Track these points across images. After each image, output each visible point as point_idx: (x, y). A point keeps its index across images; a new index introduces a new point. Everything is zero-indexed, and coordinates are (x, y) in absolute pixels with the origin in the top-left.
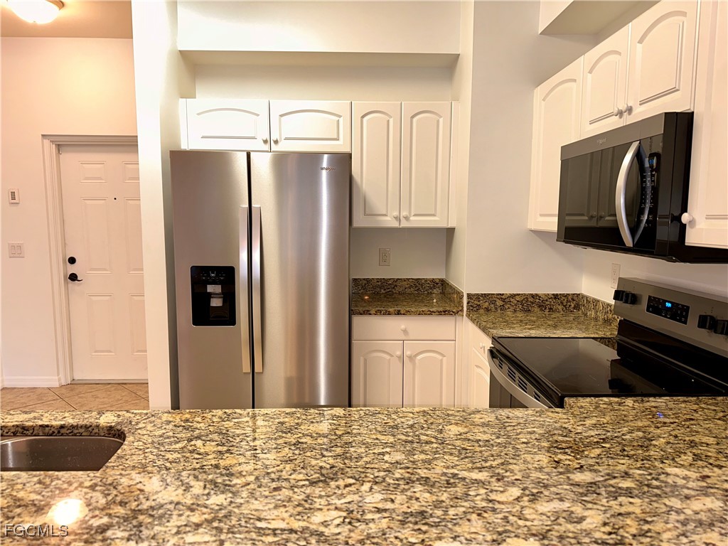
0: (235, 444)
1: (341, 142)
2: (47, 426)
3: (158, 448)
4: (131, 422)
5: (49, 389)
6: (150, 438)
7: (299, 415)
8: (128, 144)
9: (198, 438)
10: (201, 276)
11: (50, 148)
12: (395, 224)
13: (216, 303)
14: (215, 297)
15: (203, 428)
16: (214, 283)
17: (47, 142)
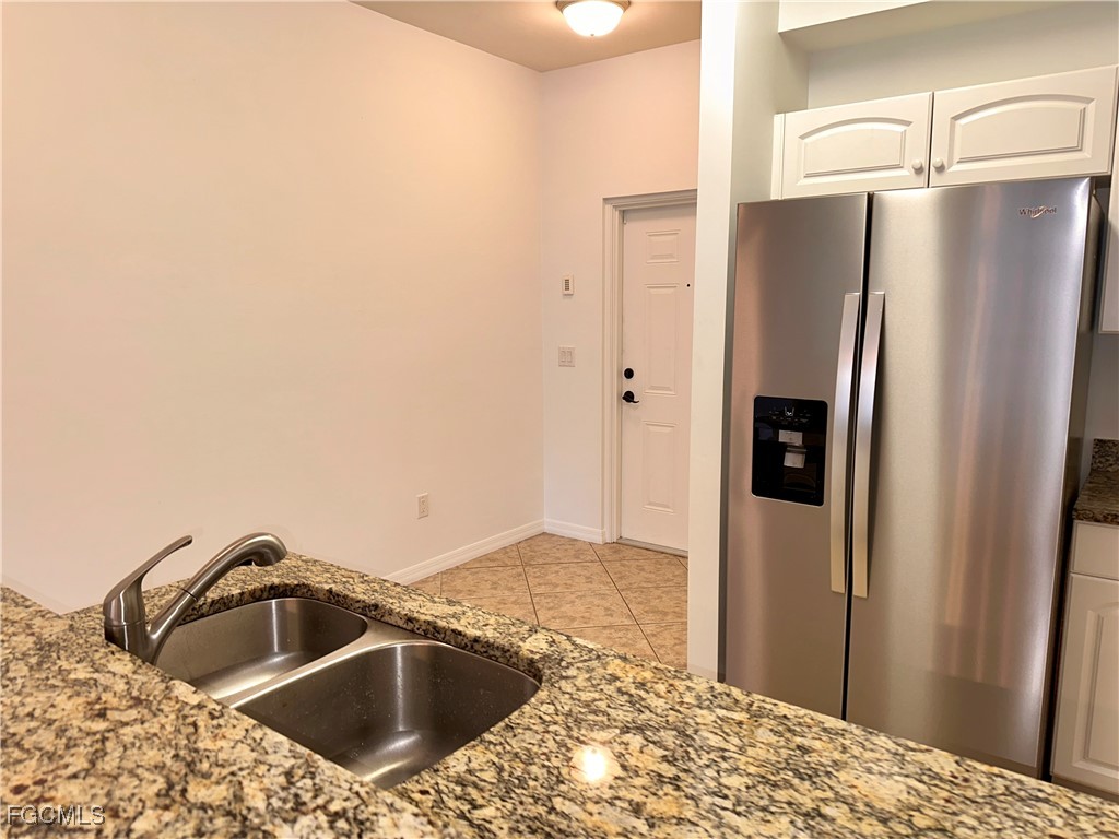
0: (693, 767)
2: (460, 633)
3: (569, 729)
4: (562, 660)
5: (591, 544)
6: (570, 702)
7: (847, 742)
9: (640, 729)
13: (793, 461)
14: (789, 452)
15: (659, 711)
16: (790, 427)
17: (609, 208)
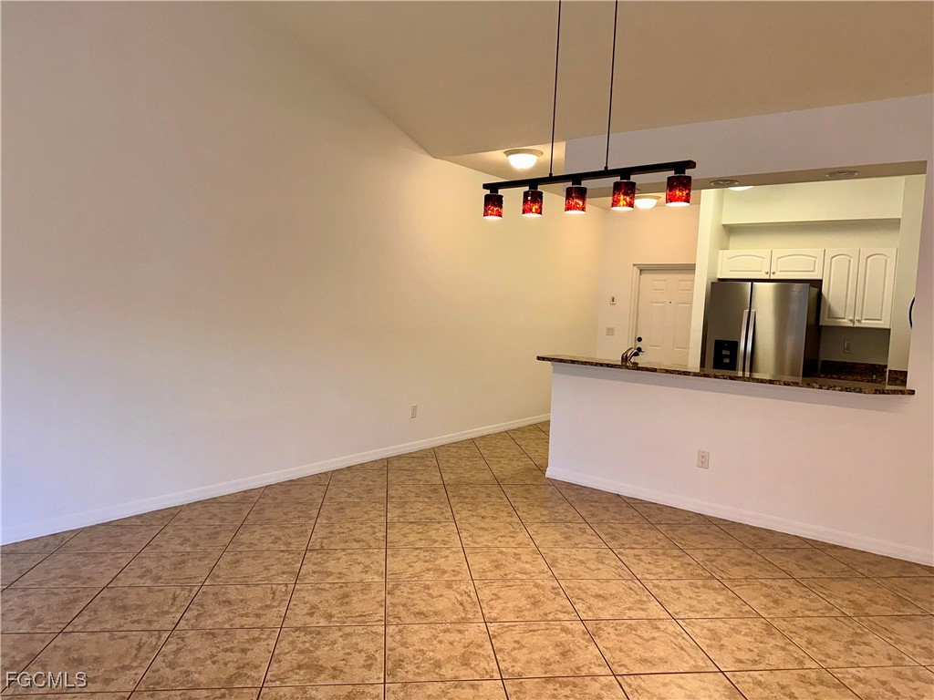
1: (816, 273)
8: (690, 269)
10: (720, 345)
11: (636, 271)
12: (851, 325)
